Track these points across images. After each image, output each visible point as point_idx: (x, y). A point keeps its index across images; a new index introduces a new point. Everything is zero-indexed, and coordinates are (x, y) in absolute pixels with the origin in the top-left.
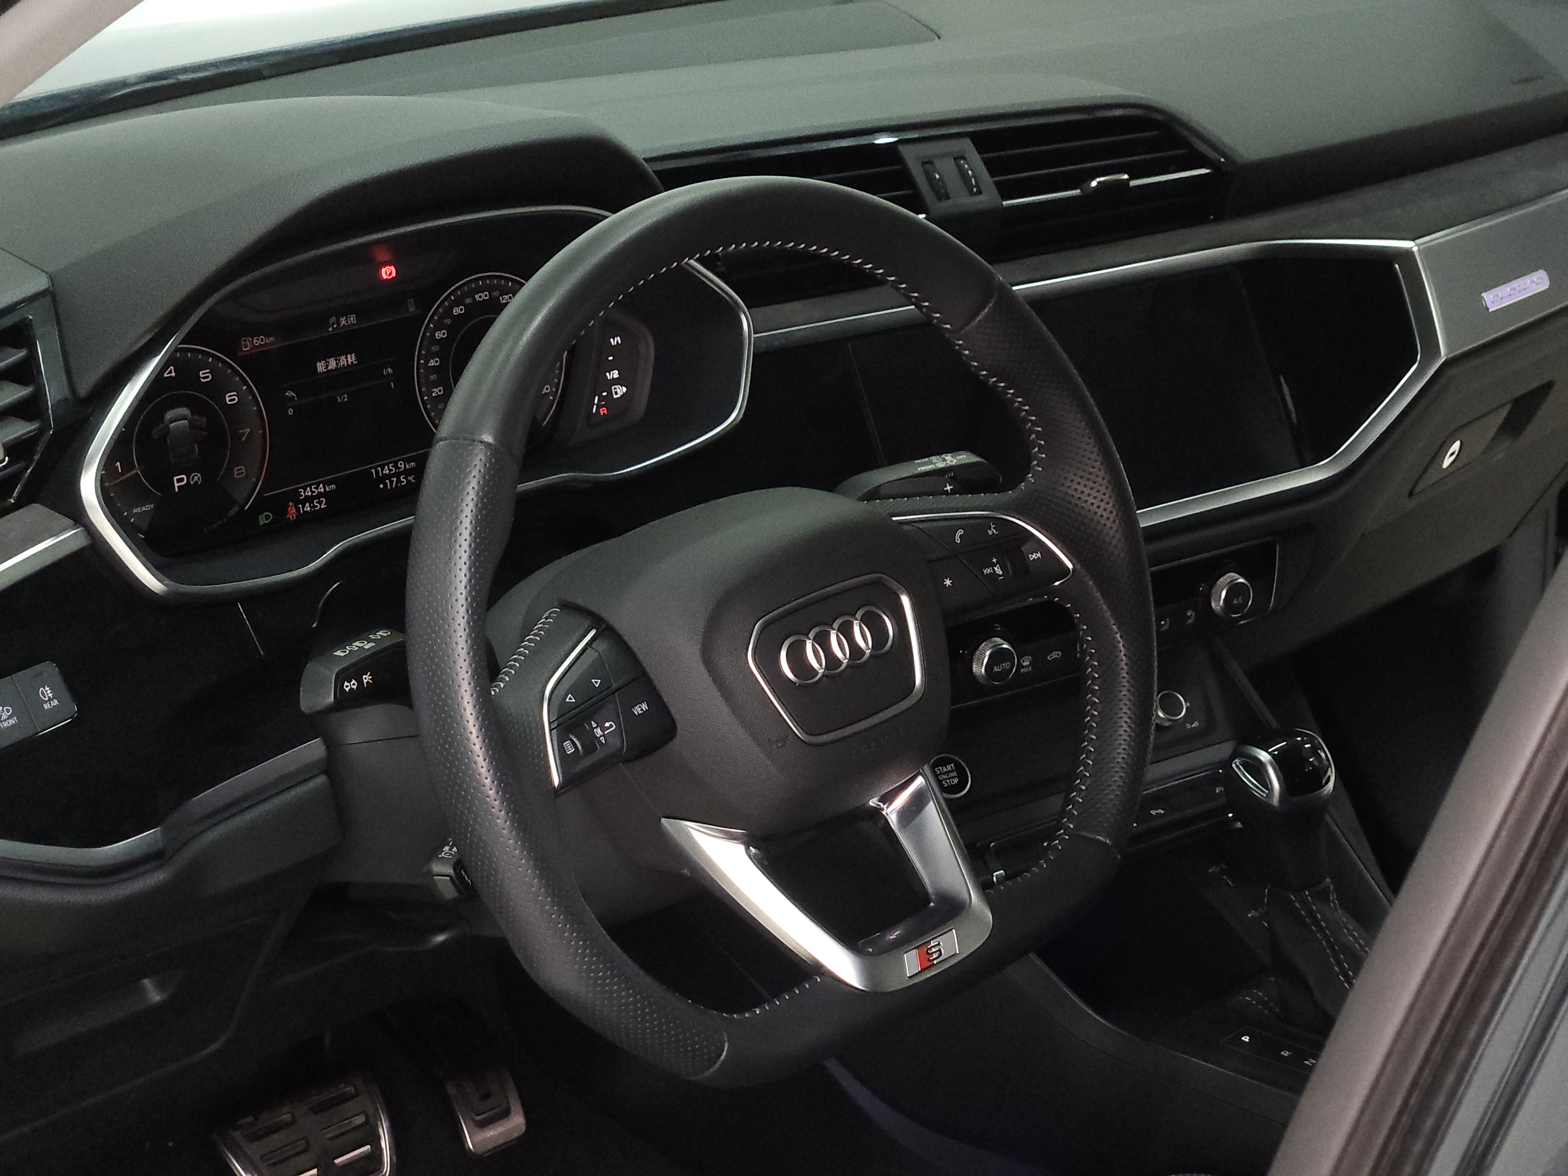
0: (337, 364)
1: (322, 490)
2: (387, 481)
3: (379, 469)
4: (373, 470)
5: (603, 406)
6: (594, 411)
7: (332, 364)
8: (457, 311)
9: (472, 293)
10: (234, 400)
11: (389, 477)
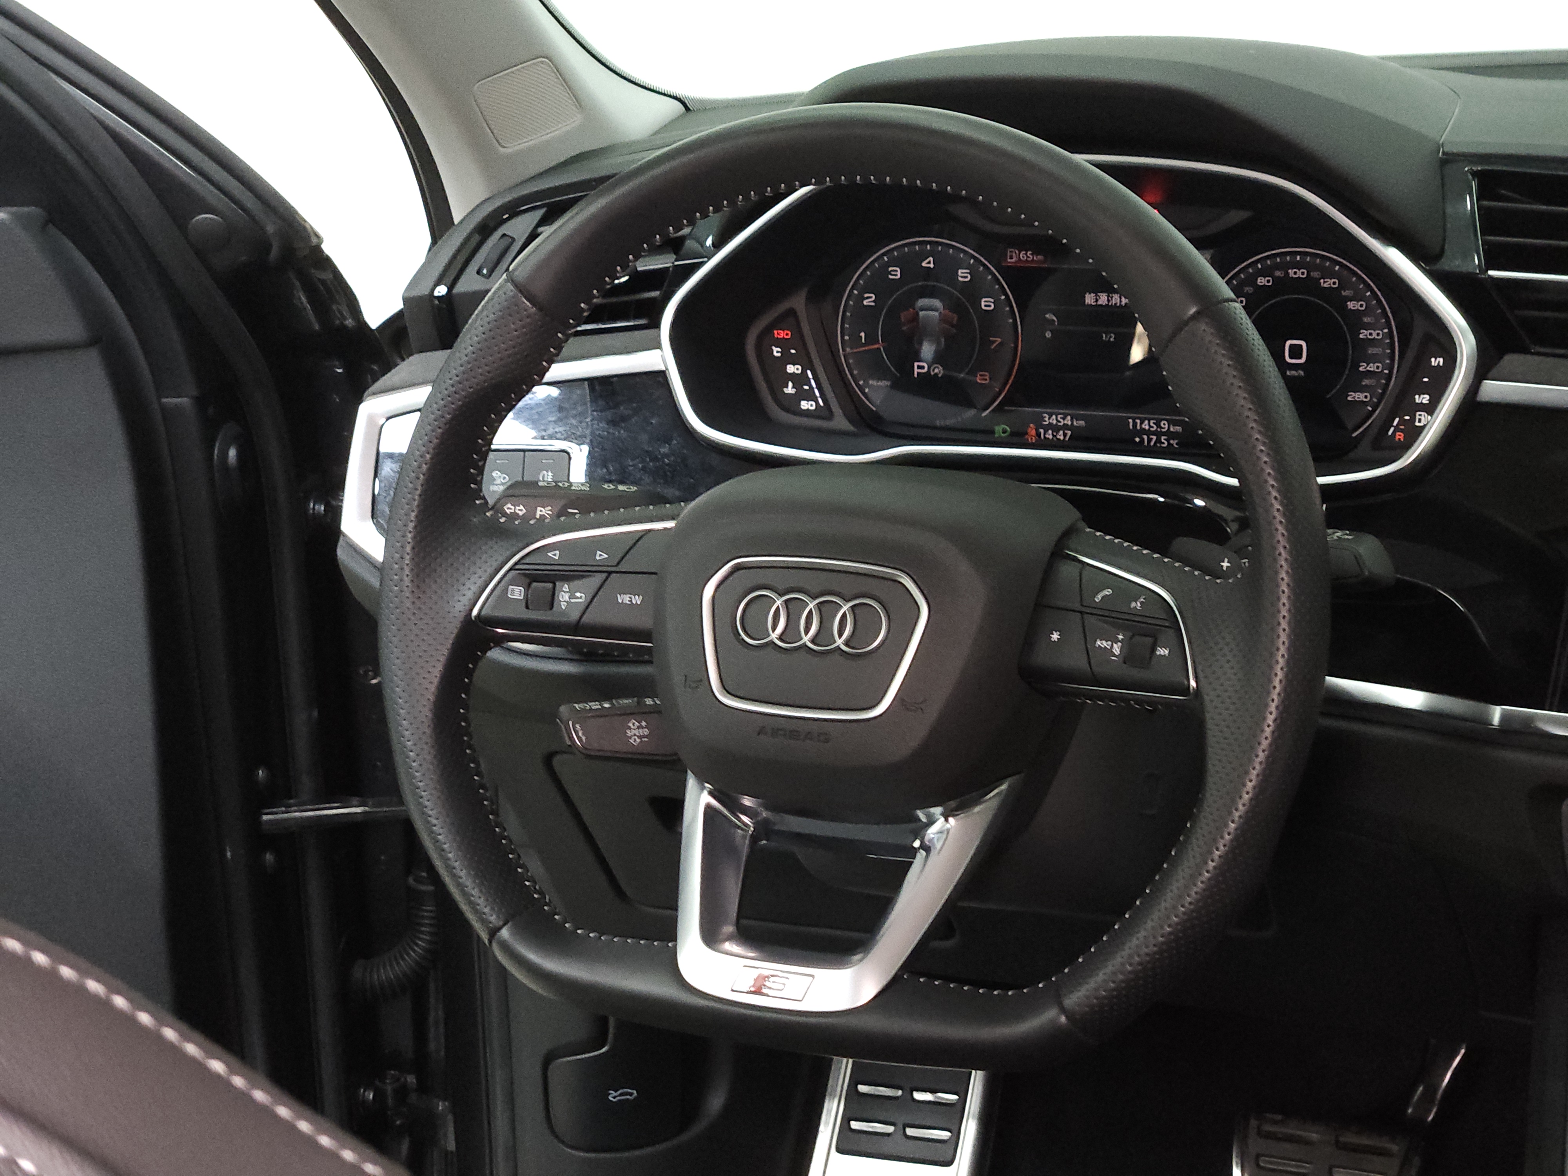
0: (1108, 301)
1: (1069, 423)
2: (1145, 437)
3: (1138, 421)
4: (1131, 421)
5: (1401, 431)
6: (1390, 433)
7: (1103, 299)
8: (1261, 281)
9: (1285, 267)
10: (990, 306)
11: (1149, 433)
